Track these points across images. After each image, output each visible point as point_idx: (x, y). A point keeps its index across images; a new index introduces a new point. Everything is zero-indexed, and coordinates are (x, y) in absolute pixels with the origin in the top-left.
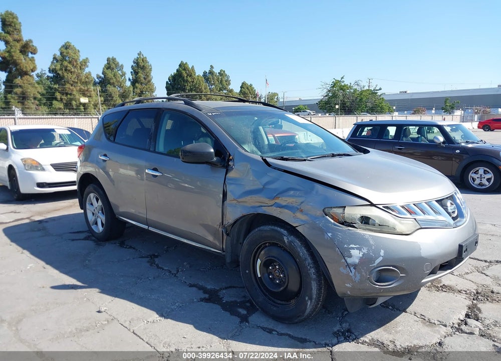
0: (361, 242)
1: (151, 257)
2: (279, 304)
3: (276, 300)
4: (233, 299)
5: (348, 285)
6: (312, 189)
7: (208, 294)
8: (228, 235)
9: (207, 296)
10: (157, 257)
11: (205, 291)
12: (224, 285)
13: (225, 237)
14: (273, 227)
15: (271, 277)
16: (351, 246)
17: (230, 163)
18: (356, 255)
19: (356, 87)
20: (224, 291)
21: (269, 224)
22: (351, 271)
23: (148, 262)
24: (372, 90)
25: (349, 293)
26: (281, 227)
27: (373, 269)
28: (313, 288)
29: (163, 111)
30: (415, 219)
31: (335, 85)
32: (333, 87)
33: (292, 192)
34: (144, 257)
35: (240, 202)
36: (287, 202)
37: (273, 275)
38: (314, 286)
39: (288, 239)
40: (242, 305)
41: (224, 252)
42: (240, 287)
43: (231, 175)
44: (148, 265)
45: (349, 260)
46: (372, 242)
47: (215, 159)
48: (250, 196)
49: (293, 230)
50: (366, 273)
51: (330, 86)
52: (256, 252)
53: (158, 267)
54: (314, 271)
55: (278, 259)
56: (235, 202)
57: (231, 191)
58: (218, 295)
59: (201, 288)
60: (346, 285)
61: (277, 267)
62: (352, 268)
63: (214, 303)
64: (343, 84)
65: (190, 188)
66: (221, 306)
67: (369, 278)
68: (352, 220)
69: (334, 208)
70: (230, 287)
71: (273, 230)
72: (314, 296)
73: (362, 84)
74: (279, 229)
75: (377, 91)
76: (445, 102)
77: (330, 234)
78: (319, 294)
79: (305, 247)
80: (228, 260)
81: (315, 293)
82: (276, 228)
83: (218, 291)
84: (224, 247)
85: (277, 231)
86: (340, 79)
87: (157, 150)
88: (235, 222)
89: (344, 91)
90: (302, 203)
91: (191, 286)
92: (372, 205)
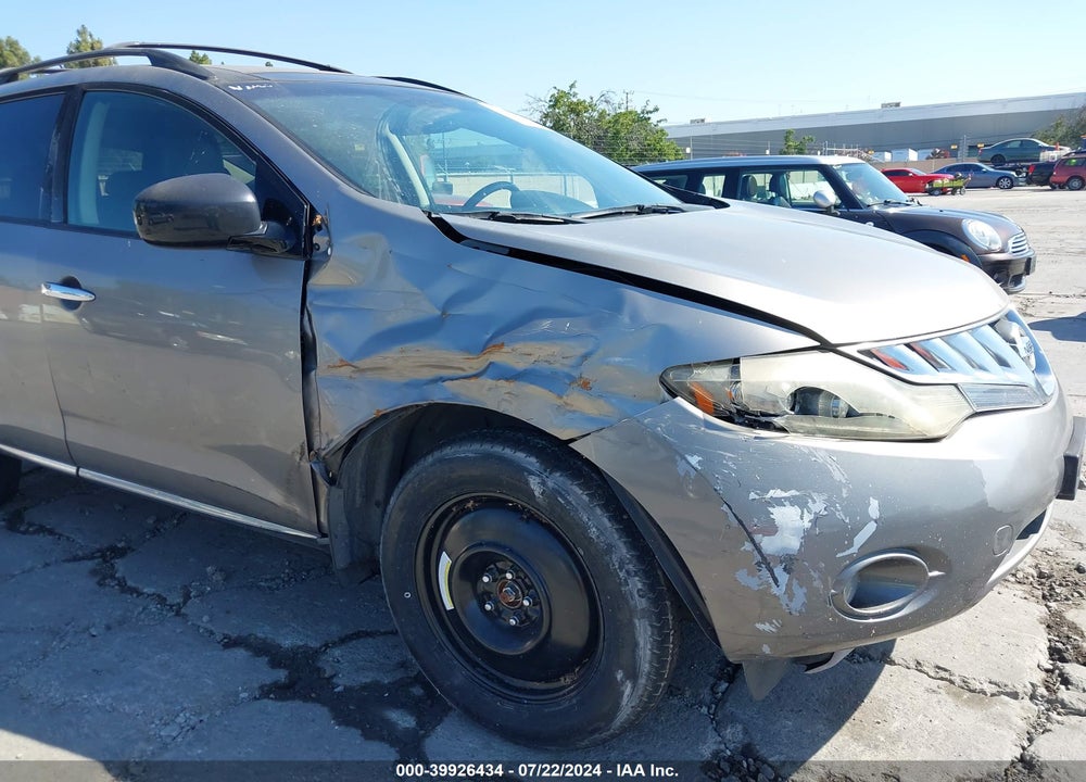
0: (803, 479)
1: (103, 556)
2: (519, 690)
3: (508, 679)
4: (366, 678)
5: (766, 627)
6: (617, 305)
7: (285, 667)
8: (332, 482)
9: (281, 675)
10: (122, 553)
11: (276, 657)
12: (335, 630)
13: (323, 488)
14: (487, 447)
15: (488, 607)
16: (772, 493)
17: (316, 239)
18: (790, 524)
19: (603, 106)
20: (337, 652)
21: (472, 438)
22: (776, 581)
23: (94, 572)
24: (639, 112)
25: (766, 649)
26: (517, 445)
27: (847, 567)
28: (642, 643)
29: (85, 92)
30: (955, 385)
31: (557, 101)
32: (553, 106)
33: (546, 324)
34: (83, 558)
35: (364, 370)
36: (532, 359)
37: (496, 602)
38: (644, 635)
39: (543, 483)
40: (396, 695)
41: (324, 535)
42: (385, 633)
43: (322, 279)
44: (92, 583)
45: (769, 545)
46: (837, 476)
47: (262, 228)
48: (397, 348)
49: (559, 454)
50: (825, 582)
51: (547, 105)
52: (433, 532)
53: (125, 588)
54: (640, 586)
55: (511, 551)
56: (346, 370)
57: (329, 336)
58: (319, 669)
59: (261, 649)
60: (760, 626)
61: (509, 576)
62: (778, 571)
63: (306, 698)
64: (575, 100)
65: (229, 343)
66: (333, 709)
67: (833, 595)
68: (763, 402)
69: (698, 366)
70: (358, 635)
71: (488, 456)
72: (645, 667)
73: (616, 100)
74: (508, 452)
75: (650, 115)
76: (787, 139)
77: (694, 460)
78: (659, 659)
79: (605, 507)
80: (340, 560)
81: (648, 658)
82: (498, 449)
83: (317, 652)
84: (323, 519)
85: (502, 459)
86: (567, 90)
87: (72, 220)
88: (354, 440)
89: (578, 115)
90: (585, 357)
91: (230, 643)
92: (825, 346)
